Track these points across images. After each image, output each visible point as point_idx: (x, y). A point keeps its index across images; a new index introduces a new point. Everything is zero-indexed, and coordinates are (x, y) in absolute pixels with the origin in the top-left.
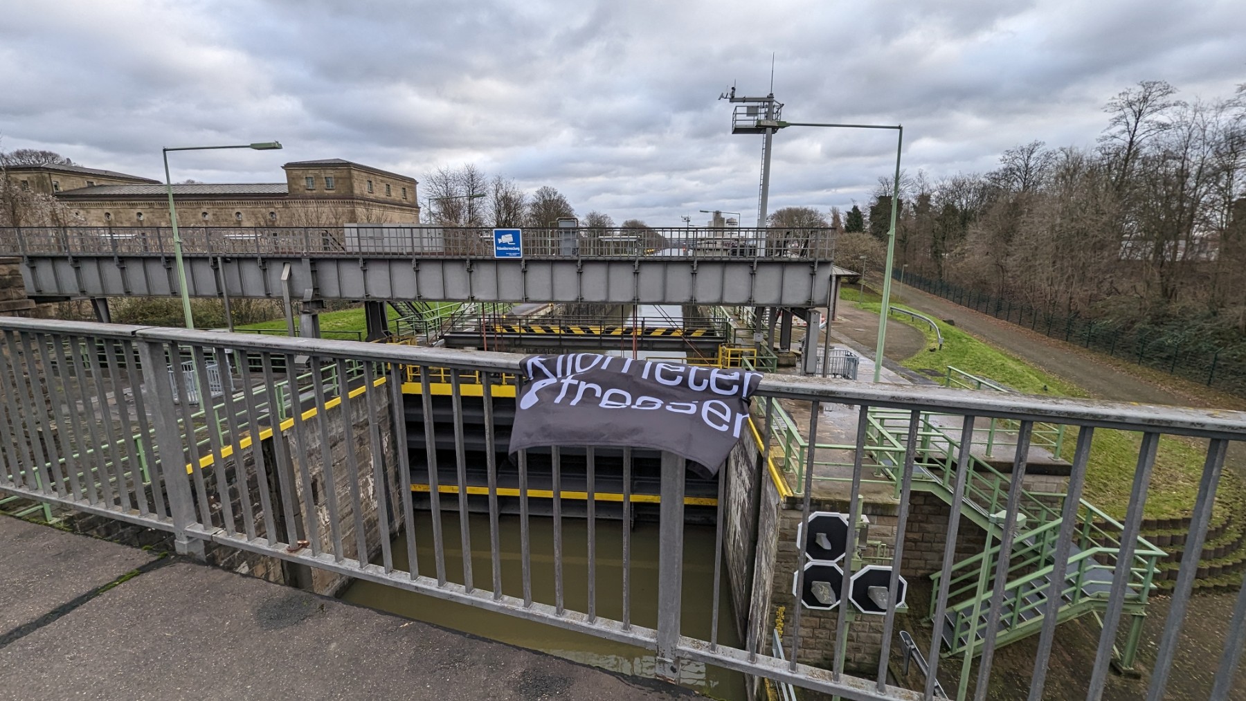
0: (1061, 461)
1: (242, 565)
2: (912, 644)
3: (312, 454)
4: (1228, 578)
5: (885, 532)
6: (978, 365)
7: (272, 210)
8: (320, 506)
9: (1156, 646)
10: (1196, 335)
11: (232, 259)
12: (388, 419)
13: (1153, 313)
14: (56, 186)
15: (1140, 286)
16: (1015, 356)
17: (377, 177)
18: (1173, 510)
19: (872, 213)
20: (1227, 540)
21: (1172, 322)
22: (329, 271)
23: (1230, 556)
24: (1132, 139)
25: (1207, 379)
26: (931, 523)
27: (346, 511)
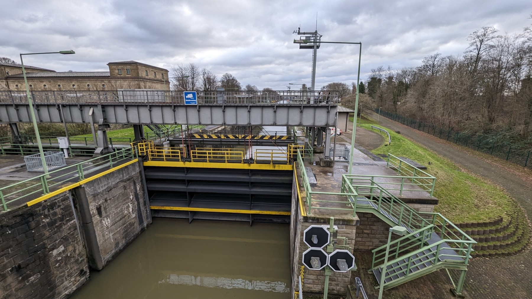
0: (433, 198)
1: (60, 247)
2: (360, 284)
3: (98, 195)
4: (508, 249)
5: (349, 232)
6: (405, 152)
7: (103, 83)
8: (103, 218)
9: (473, 282)
10: (502, 138)
11: (67, 105)
12: (140, 177)
13: (484, 128)
14: (7, 73)
15: (480, 117)
16: (424, 147)
17: (150, 69)
18: (485, 218)
19: (369, 85)
20: (508, 232)
21: (492, 132)
22: (111, 111)
23: (510, 239)
24: (478, 52)
25: (507, 157)
26: (375, 226)
27: (118, 220)
